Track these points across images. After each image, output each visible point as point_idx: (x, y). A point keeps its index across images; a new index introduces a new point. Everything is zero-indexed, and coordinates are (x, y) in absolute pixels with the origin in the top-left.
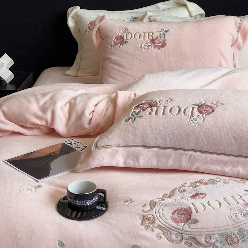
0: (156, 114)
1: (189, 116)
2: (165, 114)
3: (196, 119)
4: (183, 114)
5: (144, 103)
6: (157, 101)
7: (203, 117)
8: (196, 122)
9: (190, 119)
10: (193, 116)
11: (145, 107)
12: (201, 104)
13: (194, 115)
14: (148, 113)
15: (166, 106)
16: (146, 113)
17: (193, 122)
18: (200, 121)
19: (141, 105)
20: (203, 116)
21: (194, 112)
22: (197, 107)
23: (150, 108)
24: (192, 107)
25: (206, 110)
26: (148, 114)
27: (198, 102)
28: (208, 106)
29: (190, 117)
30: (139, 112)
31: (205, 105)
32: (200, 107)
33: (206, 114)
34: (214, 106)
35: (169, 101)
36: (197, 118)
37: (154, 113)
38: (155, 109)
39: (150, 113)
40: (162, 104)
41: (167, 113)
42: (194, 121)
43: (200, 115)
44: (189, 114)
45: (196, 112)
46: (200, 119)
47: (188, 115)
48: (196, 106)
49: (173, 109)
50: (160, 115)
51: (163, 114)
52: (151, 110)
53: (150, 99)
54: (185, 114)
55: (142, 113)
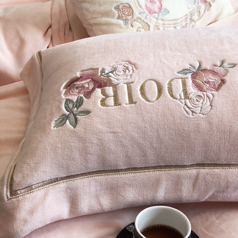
0: (117, 102)
1: (181, 98)
2: (134, 100)
3: (197, 103)
4: (169, 96)
5: (81, 77)
6: (107, 72)
7: (209, 98)
8: (198, 110)
9: (186, 104)
10: (188, 98)
11: (88, 88)
12: (194, 67)
13: (190, 96)
14: (99, 103)
15: (131, 81)
16: (95, 103)
17: (193, 112)
18: (204, 107)
19: (78, 83)
20: (207, 96)
21: (188, 88)
22: (189, 76)
23: (99, 91)
24: (182, 78)
25: (208, 82)
26: (100, 106)
27: (188, 66)
28: (209, 70)
29: (183, 101)
30: (80, 102)
31: (202, 70)
32: (195, 75)
33: (212, 90)
34: (221, 70)
35: (130, 67)
36: (197, 101)
37: (111, 101)
38: (110, 90)
39: (103, 103)
40: (120, 78)
41: (138, 98)
42: (194, 109)
43: (200, 93)
44: (180, 95)
45: (192, 90)
46: (204, 103)
47: (179, 97)
48: (186, 74)
49: (146, 88)
50: (124, 105)
51: (131, 101)
52: (103, 93)
53: (90, 67)
54: (172, 96)
55: (87, 104)
